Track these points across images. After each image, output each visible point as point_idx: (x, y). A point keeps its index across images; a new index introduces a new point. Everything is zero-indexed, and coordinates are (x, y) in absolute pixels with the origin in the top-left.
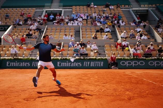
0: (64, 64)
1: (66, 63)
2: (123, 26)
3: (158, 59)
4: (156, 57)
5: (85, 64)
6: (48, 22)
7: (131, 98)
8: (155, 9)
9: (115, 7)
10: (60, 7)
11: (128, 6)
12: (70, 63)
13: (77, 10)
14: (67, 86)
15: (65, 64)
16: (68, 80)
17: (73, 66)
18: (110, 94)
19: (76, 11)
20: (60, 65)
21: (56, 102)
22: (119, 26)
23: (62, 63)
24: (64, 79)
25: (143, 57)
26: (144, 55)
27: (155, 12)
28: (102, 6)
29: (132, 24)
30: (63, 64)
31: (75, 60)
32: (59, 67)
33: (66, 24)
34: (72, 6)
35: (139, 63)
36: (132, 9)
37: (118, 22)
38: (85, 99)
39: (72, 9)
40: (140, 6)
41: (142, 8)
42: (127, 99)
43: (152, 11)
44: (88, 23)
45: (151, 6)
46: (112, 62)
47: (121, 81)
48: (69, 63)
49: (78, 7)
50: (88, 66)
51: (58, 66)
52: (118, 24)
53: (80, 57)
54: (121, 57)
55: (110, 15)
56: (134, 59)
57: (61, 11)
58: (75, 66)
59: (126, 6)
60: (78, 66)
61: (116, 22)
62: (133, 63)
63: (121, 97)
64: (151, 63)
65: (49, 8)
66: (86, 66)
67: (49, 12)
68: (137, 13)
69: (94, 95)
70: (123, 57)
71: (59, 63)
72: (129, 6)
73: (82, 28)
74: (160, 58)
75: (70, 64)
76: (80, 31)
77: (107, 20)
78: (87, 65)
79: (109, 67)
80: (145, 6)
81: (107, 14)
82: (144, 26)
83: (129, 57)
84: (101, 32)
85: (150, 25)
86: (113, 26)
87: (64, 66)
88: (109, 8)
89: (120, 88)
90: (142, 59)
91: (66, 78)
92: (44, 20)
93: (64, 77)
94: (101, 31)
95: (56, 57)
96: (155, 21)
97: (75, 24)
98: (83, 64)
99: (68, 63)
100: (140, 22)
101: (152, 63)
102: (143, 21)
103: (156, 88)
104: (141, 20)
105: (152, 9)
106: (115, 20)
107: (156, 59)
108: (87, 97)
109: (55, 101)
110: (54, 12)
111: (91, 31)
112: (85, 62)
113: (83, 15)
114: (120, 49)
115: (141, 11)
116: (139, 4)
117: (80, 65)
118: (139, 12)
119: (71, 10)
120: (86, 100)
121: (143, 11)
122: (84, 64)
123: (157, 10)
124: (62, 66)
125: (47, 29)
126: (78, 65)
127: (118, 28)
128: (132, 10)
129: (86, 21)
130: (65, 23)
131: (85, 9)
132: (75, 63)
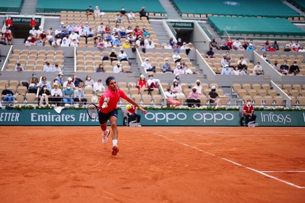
0: (43, 116)
1: (48, 115)
2: (150, 50)
3: (209, 110)
4: (206, 105)
5: (81, 117)
6: (15, 39)
7: (158, 178)
8: (205, 22)
9: (138, 15)
10: (37, 12)
11: (160, 15)
12: (55, 115)
13: (69, 19)
14: (46, 156)
15: (45, 117)
16: (49, 146)
17: (59, 120)
18: (123, 170)
19: (67, 20)
20: (36, 118)
21: (22, 185)
22: (144, 50)
23: (39, 116)
24: (41, 145)
25: (184, 105)
26: (186, 101)
27: (205, 28)
28: (115, 13)
29: (166, 47)
30: (41, 117)
31: (63, 109)
32: (33, 122)
33: (49, 43)
34: (59, 10)
35: (176, 116)
36: (167, 20)
37: (142, 43)
38: (77, 179)
39: (59, 16)
40: (181, 16)
41: (183, 19)
42: (151, 179)
43: (200, 25)
44: (88, 42)
45: (199, 16)
46: (130, 114)
47: (143, 148)
48: (53, 116)
49: (70, 13)
50: (87, 121)
51: (32, 120)
52: (143, 47)
53: (72, 105)
54: (146, 104)
55: (128, 29)
56: (169, 109)
57: (40, 19)
58: (63, 120)
59: (156, 14)
60: (69, 121)
61: (138, 42)
62: (166, 116)
63: (142, 175)
64: (197, 117)
65: (18, 13)
66: (84, 120)
67: (17, 20)
68: (175, 28)
69: (93, 172)
70: (150, 104)
71: (34, 115)
72: (163, 15)
73: (78, 52)
74: (213, 107)
75: (55, 118)
76: (73, 57)
77: (122, 37)
78: (86, 119)
79: (124, 122)
80: (189, 16)
81: (123, 28)
82: (188, 51)
83: (160, 105)
84: (112, 60)
85: (197, 50)
86: (134, 50)
87: (43, 120)
88: (127, 17)
89: (141, 159)
90: (183, 109)
91: (44, 142)
92: (7, 35)
93: (42, 140)
94: (111, 57)
95: (28, 103)
96: (205, 42)
97: (65, 43)
98: (77, 117)
99: (51, 114)
100: (180, 44)
101: (199, 116)
102: (184, 43)
103: (202, 159)
104: (182, 41)
105: (200, 21)
106: (137, 39)
107: (206, 110)
108: (80, 177)
109: (20, 183)
110: (26, 20)
111: (93, 57)
112: (81, 114)
113: (81, 27)
114: (145, 90)
115: (182, 25)
116: (179, 13)
117: (72, 119)
118: (179, 27)
119: (58, 18)
120: (79, 180)
121: (185, 25)
122: (79, 116)
123: (208, 23)
124: (39, 120)
125: (12, 52)
126: (68, 119)
127: (142, 53)
128: (167, 22)
129: (85, 38)
130: (47, 41)
131: (83, 17)
132: (63, 115)
